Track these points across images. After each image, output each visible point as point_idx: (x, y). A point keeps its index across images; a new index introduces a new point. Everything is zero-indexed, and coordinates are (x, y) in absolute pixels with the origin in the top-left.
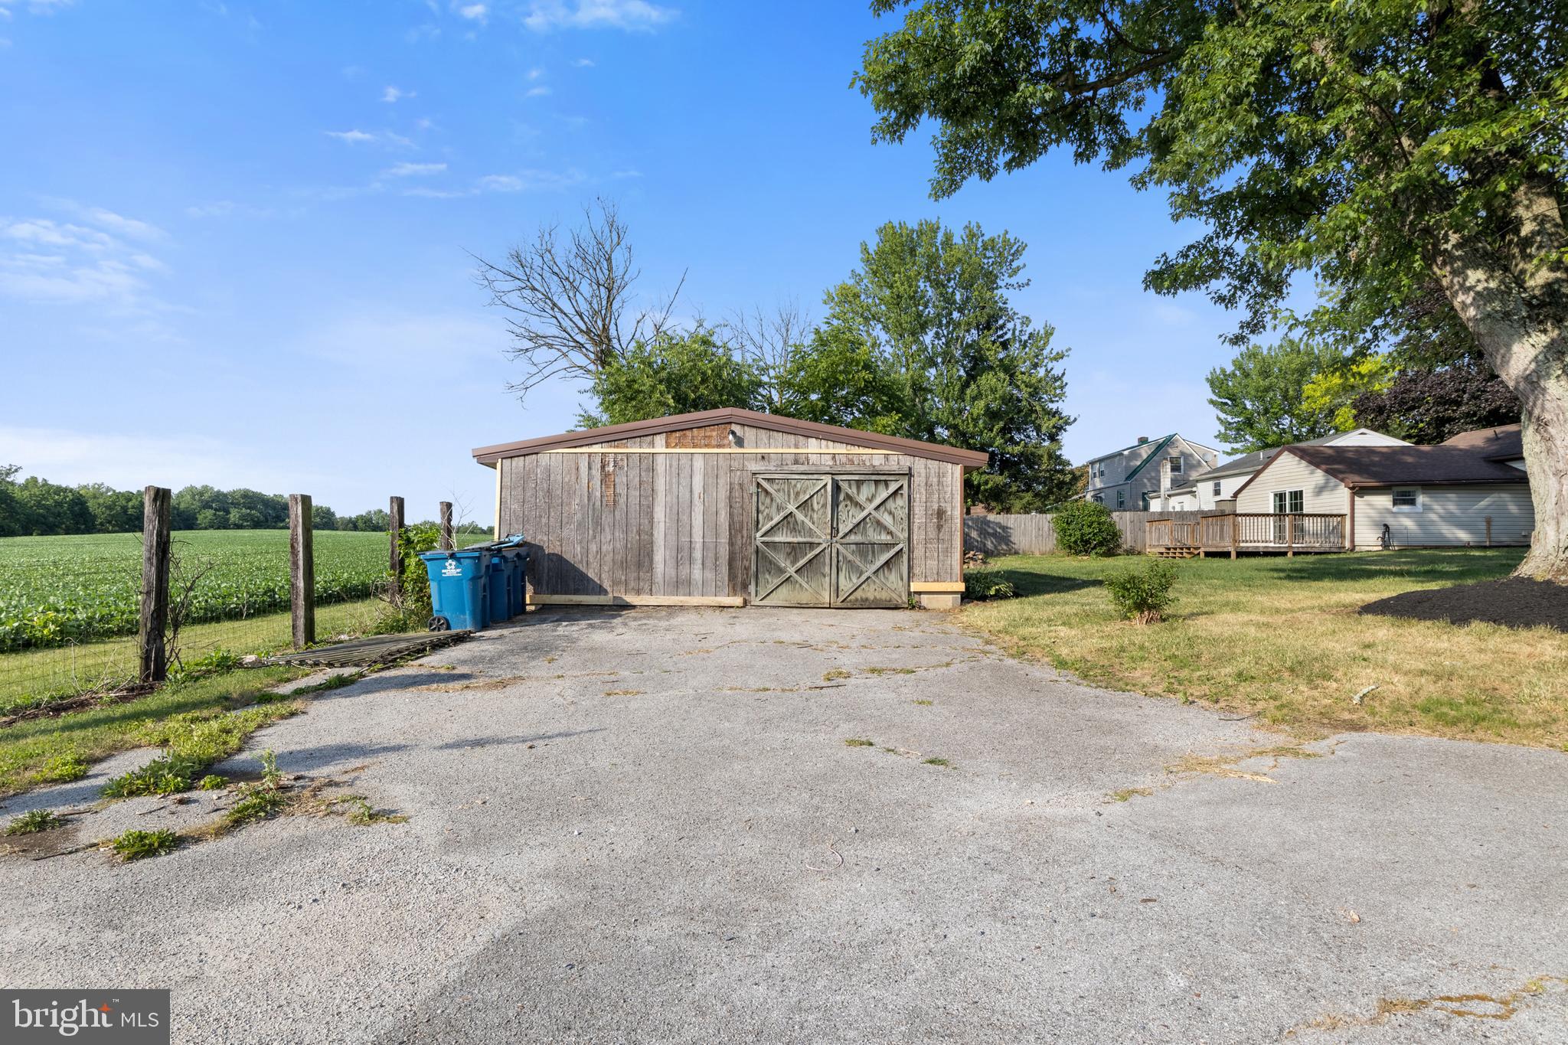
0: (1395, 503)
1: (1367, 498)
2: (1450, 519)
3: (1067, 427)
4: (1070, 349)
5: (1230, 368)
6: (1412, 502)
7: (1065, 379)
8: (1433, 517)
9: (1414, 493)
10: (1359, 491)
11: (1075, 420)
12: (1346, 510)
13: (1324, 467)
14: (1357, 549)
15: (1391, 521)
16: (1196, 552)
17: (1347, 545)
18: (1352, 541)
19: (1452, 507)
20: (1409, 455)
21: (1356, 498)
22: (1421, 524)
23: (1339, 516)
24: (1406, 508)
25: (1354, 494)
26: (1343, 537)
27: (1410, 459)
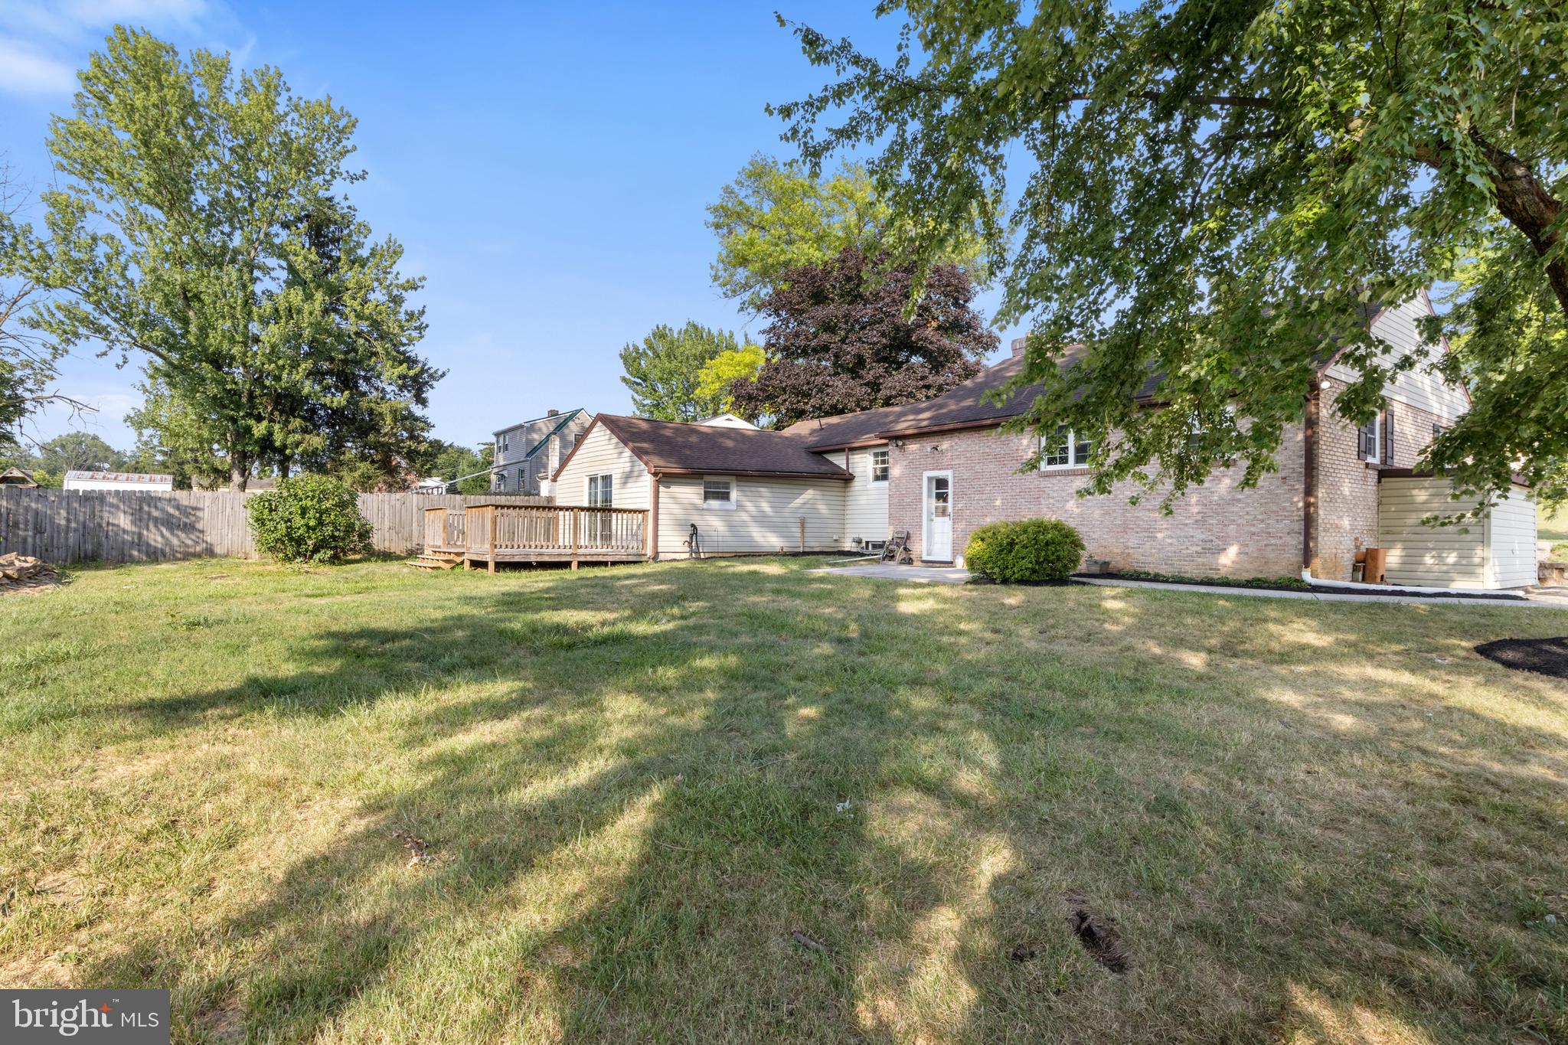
0: (707, 496)
1: (674, 489)
2: (762, 520)
3: (435, 383)
4: (424, 278)
5: (642, 346)
6: (725, 496)
7: (424, 319)
8: (744, 517)
9: (727, 485)
10: (663, 479)
11: (443, 375)
12: (648, 505)
13: (631, 444)
14: (662, 557)
15: (697, 520)
16: (459, 560)
17: (649, 552)
18: (656, 546)
19: (766, 507)
20: (729, 438)
21: (662, 489)
22: (731, 526)
23: (640, 512)
24: (715, 504)
25: (658, 482)
26: (644, 542)
27: (730, 444)
